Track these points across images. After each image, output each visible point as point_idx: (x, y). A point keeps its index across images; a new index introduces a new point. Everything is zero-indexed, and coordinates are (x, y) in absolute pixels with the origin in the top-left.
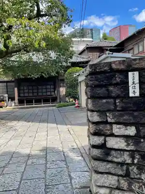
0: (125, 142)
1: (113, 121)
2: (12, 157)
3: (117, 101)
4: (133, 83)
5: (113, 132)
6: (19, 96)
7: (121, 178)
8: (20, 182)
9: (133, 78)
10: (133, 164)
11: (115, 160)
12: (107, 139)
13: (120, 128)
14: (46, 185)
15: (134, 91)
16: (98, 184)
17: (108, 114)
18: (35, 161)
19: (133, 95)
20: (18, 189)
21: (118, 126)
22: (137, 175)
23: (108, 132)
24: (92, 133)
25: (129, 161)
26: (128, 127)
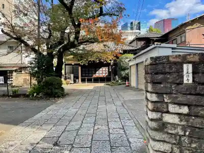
0: (179, 118)
1: (169, 101)
2: (82, 123)
3: (173, 86)
4: (188, 72)
5: (169, 110)
6: (82, 76)
7: (174, 146)
8: (92, 142)
9: (188, 69)
10: (185, 135)
11: (170, 132)
12: (164, 115)
13: (174, 107)
14: (111, 146)
15: (188, 79)
16: (155, 149)
17: (165, 96)
18: (100, 127)
19: (187, 82)
20: (91, 147)
21: (173, 106)
22: (188, 144)
23: (165, 110)
24: (151, 109)
25: (181, 133)
26: (182, 107)
